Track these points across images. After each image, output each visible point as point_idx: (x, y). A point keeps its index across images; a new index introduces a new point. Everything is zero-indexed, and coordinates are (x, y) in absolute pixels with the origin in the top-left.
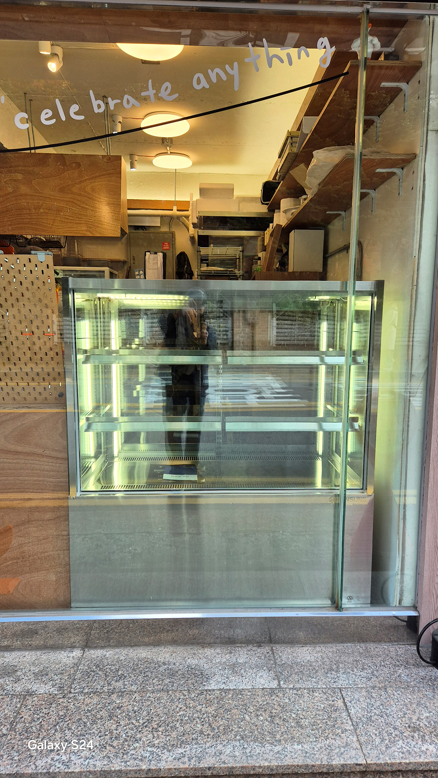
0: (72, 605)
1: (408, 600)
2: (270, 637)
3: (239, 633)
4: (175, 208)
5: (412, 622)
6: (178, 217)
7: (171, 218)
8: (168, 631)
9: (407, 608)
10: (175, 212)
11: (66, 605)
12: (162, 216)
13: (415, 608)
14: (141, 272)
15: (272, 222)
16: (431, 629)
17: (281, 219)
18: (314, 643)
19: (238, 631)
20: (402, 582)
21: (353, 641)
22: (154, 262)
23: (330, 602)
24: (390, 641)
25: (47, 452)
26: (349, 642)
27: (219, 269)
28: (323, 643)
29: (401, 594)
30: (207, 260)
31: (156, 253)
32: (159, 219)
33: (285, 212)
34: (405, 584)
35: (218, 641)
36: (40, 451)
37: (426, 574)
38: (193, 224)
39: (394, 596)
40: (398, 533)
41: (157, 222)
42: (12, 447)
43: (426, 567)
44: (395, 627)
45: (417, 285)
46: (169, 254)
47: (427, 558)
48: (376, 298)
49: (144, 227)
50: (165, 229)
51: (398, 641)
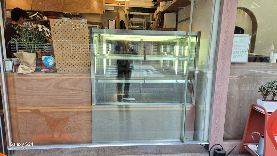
0: (93, 142)
1: (205, 139)
2: (160, 152)
3: (149, 151)
4: (120, 4)
5: (207, 146)
6: (121, 7)
7: (118, 7)
8: (125, 150)
9: (205, 142)
10: (120, 5)
11: (91, 142)
12: (115, 7)
13: (208, 141)
14: (107, 27)
15: (157, 10)
16: (213, 148)
17: (160, 9)
18: (175, 153)
19: (149, 150)
20: (204, 133)
21: (187, 153)
22: (112, 23)
23: (180, 140)
24: (200, 152)
25: (84, 90)
26: (186, 153)
27: (137, 26)
28: (178, 153)
29: (203, 137)
30: (133, 23)
31: (112, 20)
32: (114, 7)
33: (162, 6)
34: (205, 134)
35: (142, 153)
36: (82, 89)
37: (212, 130)
38: (127, 10)
39: (201, 138)
40: (203, 117)
41: (113, 9)
42: (72, 88)
43: (212, 128)
44: (201, 148)
45: (212, 34)
46: (117, 20)
47: (212, 125)
48: (198, 38)
49: (108, 10)
50: (116, 11)
51: (202, 152)
